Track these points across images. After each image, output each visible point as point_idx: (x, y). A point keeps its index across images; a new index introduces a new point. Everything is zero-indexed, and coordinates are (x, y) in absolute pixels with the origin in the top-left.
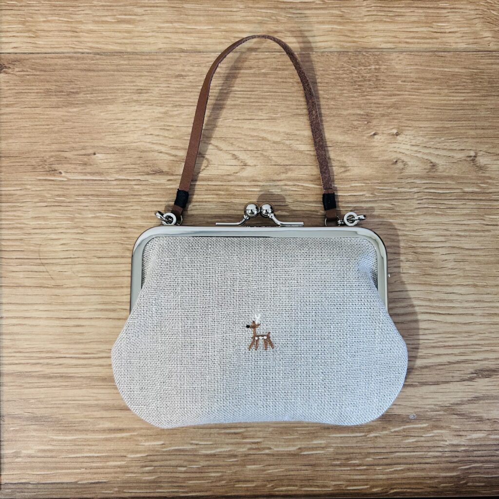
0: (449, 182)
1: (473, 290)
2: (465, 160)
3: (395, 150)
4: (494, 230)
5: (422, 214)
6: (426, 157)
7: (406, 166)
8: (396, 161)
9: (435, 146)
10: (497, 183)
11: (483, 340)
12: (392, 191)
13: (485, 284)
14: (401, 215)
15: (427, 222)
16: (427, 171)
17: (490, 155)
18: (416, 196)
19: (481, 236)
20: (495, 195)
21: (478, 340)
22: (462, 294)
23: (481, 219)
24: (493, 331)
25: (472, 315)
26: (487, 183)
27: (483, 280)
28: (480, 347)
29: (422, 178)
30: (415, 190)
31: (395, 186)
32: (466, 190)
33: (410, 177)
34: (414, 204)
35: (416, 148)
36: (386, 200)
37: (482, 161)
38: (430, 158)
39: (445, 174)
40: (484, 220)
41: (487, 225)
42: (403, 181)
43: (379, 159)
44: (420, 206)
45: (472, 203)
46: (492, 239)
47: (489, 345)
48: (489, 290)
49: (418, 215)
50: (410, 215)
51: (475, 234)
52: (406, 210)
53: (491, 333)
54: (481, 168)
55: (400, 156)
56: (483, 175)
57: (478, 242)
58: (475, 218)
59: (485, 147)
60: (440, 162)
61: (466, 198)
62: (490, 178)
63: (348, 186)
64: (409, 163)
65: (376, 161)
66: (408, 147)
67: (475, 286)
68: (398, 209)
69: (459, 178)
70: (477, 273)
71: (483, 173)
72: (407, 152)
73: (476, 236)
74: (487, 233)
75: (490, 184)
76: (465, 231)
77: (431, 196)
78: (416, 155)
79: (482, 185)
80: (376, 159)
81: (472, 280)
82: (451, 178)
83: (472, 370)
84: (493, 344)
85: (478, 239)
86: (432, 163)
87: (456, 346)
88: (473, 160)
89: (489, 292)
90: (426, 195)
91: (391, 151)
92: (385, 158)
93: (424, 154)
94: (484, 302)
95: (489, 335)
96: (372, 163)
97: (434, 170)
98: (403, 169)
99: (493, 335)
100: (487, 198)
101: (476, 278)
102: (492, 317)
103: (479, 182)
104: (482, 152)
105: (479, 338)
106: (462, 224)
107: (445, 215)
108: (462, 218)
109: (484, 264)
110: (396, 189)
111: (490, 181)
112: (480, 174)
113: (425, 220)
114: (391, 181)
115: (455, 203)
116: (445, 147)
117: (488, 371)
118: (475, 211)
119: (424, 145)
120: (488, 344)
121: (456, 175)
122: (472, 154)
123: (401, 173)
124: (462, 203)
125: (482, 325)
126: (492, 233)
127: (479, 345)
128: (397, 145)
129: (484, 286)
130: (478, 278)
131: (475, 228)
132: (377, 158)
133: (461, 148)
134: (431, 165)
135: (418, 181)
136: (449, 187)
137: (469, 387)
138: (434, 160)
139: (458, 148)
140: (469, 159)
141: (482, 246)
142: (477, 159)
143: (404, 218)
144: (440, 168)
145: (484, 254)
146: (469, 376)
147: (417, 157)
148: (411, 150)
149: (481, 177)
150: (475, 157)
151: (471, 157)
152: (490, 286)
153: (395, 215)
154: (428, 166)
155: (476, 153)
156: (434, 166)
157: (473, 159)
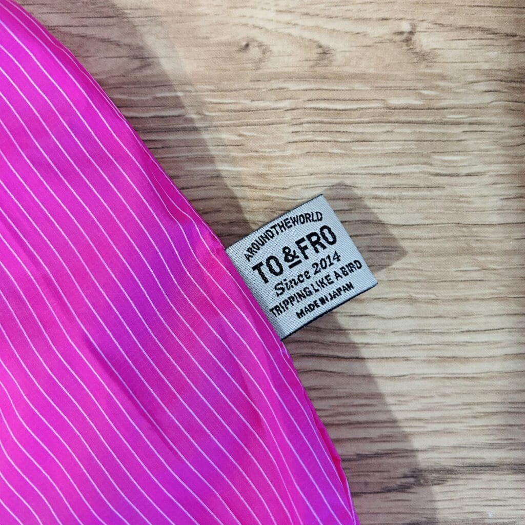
0: (357, 86)
1: (407, 309)
2: (391, 41)
3: (244, 21)
4: (451, 185)
5: (301, 155)
6: (307, 35)
7: (268, 54)
8: (247, 45)
9: (327, 13)
10: (457, 87)
11: (429, 410)
12: (239, 107)
13: (433, 297)
14: (259, 158)
15: (311, 170)
16: (312, 63)
17: (442, 29)
18: (288, 117)
19: (424, 198)
20: (454, 113)
21: (419, 410)
22: (384, 318)
23: (425, 163)
24: (448, 391)
25: (407, 359)
26: (436, 88)
27: (427, 288)
28: (421, 424)
29: (301, 78)
30: (286, 104)
31: (246, 97)
32: (394, 102)
33: (276, 77)
34: (285, 133)
35: (287, 17)
36: (227, 126)
37: (425, 41)
38: (316, 36)
39: (349, 70)
40: (431, 165)
41: (438, 175)
42: (261, 85)
43: (212, 41)
44: (297, 138)
45: (407, 130)
46: (448, 204)
47: (440, 420)
48: (441, 309)
49: (293, 157)
50: (277, 158)
51: (410, 193)
52: (268, 147)
53: (444, 395)
54: (423, 57)
55: (254, 34)
56: (428, 71)
57: (418, 210)
58: (412, 160)
59: (432, 13)
60: (338, 45)
61: (393, 119)
62: (443, 77)
63: (149, 97)
64: (275, 49)
65: (206, 46)
66: (272, 15)
67: (412, 300)
68: (251, 145)
69: (377, 77)
70: (416, 275)
71: (427, 66)
72: (269, 26)
73: (413, 198)
74: (436, 192)
75: (443, 90)
76: (391, 187)
77: (319, 115)
78: (287, 31)
79: (426, 92)
80: (205, 41)
81: (405, 289)
82: (362, 77)
83: (406, 471)
84: (449, 417)
85: (419, 204)
86: (320, 47)
87: (374, 423)
88: (407, 40)
89: (440, 313)
90: (310, 115)
91: (235, 25)
92: (224, 38)
93: (304, 28)
94: (429, 332)
95: (442, 400)
96: (196, 49)
97: (326, 62)
98: (261, 60)
99: (448, 401)
100: (438, 118)
101: (414, 285)
102: (447, 364)
103: (420, 85)
104: (425, 24)
105: (419, 406)
106: (384, 175)
107: (349, 156)
108: (384, 161)
109: (431, 256)
110: (248, 103)
111: (442, 84)
112: (422, 68)
113: (306, 166)
114: (237, 86)
115: (369, 129)
116: (349, 14)
117: (438, 471)
118: (413, 146)
119: (305, 11)
120: (440, 418)
121: (371, 71)
122: (406, 27)
123: (257, 69)
124: (385, 129)
125: (426, 381)
126: (448, 191)
127: (419, 420)
128: (247, 12)
129: (430, 302)
130: (417, 285)
131: (413, 182)
132: (207, 38)
133: (382, 15)
134: (320, 50)
135: (292, 86)
136: (356, 97)
137: (400, 503)
138: (325, 41)
139: (375, 16)
140: (398, 38)
141: (426, 218)
142: (414, 38)
143: (264, 162)
144: (339, 58)
145: (431, 235)
146: (399, 482)
147: (290, 35)
148: (278, 22)
149: (424, 74)
150: (411, 33)
151: (402, 33)
152: (443, 301)
153: (246, 158)
154: (314, 54)
155: (414, 26)
156: (325, 53)
157: (408, 38)
